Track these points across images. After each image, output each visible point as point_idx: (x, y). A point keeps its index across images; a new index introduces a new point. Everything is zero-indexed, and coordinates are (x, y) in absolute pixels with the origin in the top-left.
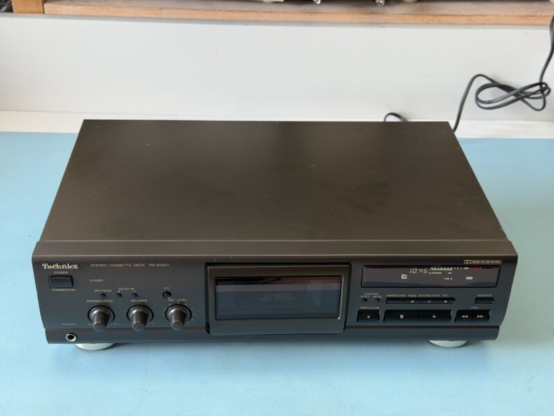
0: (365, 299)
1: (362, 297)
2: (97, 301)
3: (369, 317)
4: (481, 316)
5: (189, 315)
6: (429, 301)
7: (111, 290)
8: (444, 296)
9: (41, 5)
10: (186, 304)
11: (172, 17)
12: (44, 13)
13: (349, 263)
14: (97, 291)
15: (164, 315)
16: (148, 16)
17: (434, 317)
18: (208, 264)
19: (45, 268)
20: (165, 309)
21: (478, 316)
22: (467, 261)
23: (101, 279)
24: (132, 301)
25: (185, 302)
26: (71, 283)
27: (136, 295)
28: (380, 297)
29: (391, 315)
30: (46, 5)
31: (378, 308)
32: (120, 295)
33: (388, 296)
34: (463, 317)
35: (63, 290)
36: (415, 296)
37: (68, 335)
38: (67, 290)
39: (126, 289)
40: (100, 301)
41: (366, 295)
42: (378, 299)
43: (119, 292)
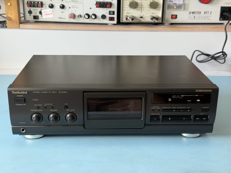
0: (153, 110)
1: (152, 108)
2: (35, 110)
3: (155, 119)
4: (205, 119)
5: (76, 118)
6: (181, 111)
7: (41, 105)
8: (188, 108)
9: (18, 25)
10: (74, 112)
11: (71, 29)
12: (19, 28)
13: (145, 92)
14: (35, 105)
15: (64, 118)
16: (62, 29)
17: (184, 119)
18: (84, 92)
19: (13, 93)
20: (65, 115)
21: (204, 119)
22: (197, 90)
23: (38, 99)
24: (51, 110)
25: (74, 111)
26: (24, 101)
27: (53, 107)
28: (160, 108)
29: (165, 118)
30: (21, 25)
31: (159, 114)
32: (46, 107)
33: (163, 108)
34: (197, 119)
35: (20, 105)
36: (175, 108)
37: (22, 129)
38: (22, 105)
39: (48, 104)
40: (37, 110)
41: (154, 108)
42: (159, 110)
43: (45, 106)
